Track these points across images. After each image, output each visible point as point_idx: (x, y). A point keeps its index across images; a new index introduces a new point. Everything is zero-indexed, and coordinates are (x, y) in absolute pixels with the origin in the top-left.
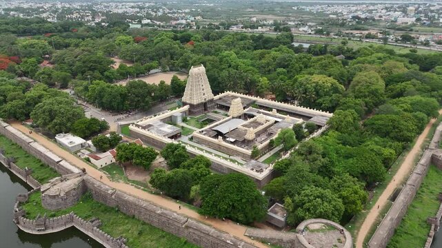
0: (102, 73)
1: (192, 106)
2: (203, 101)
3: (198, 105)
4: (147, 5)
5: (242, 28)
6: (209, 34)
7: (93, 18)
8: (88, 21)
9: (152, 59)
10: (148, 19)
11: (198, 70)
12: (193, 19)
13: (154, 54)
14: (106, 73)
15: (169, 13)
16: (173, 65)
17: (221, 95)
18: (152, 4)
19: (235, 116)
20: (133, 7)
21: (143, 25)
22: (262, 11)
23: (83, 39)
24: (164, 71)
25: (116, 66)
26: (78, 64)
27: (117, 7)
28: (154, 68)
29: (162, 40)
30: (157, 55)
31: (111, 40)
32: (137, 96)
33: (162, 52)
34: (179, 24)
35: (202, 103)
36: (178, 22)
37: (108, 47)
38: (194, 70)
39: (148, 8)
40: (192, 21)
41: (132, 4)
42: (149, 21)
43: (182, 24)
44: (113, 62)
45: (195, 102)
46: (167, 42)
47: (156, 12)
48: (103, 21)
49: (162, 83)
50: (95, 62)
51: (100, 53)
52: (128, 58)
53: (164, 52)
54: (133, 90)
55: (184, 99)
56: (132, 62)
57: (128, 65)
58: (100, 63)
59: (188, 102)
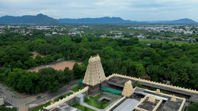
0: (23, 62)
1: (91, 87)
2: (99, 82)
3: (96, 86)
4: (55, 27)
5: (107, 36)
6: (91, 38)
7: (26, 32)
8: (23, 33)
9: (58, 52)
10: (56, 32)
11: (95, 59)
12: (79, 32)
13: (60, 49)
14: (25, 62)
15: (66, 30)
16: (72, 56)
17: (110, 77)
18: (58, 26)
19: (128, 96)
20: (47, 27)
21: (52, 35)
22: (113, 29)
23: (16, 41)
24: (67, 60)
25: (34, 57)
26: (6, 56)
27: (39, 27)
28: (60, 58)
29: (64, 41)
30: (62, 50)
31: (33, 41)
32: (46, 80)
33: (65, 48)
34: (72, 34)
35: (98, 84)
36: (72, 33)
37: (30, 46)
38: (92, 59)
39: (56, 28)
40: (79, 33)
41: (47, 26)
42: (56, 33)
43: (74, 35)
44: (32, 55)
45: (93, 84)
46: (68, 42)
47: (59, 29)
48: (31, 33)
49: (67, 69)
50: (19, 54)
51: (23, 49)
52: (42, 52)
53: (66, 48)
54: (44, 75)
55: (84, 81)
56: (45, 54)
57: (42, 57)
58: (22, 55)
59: (88, 83)
